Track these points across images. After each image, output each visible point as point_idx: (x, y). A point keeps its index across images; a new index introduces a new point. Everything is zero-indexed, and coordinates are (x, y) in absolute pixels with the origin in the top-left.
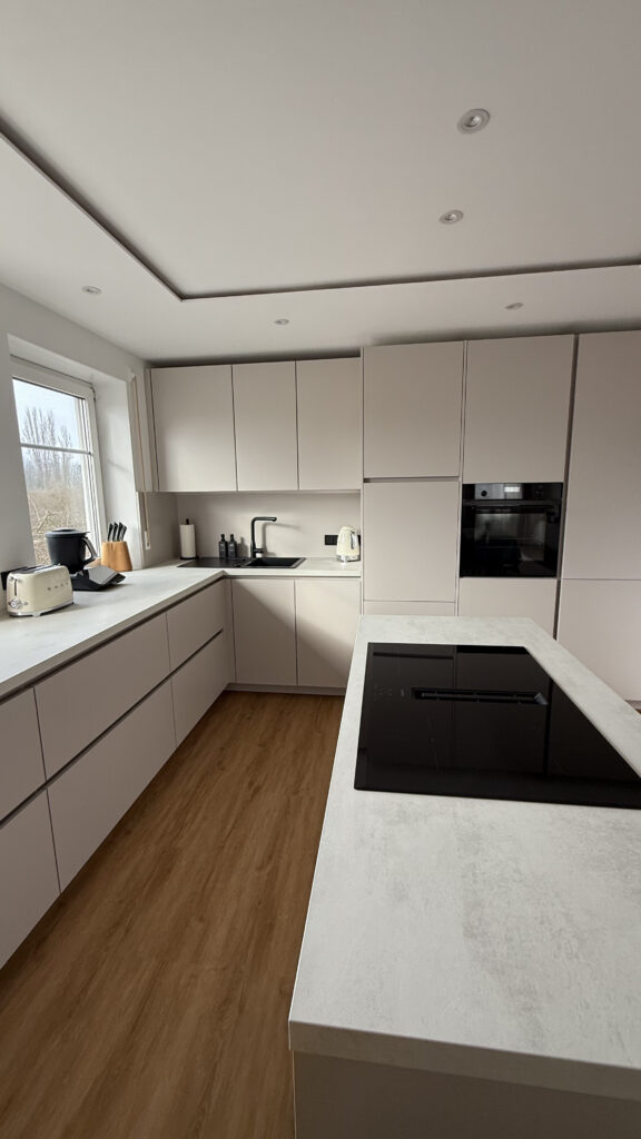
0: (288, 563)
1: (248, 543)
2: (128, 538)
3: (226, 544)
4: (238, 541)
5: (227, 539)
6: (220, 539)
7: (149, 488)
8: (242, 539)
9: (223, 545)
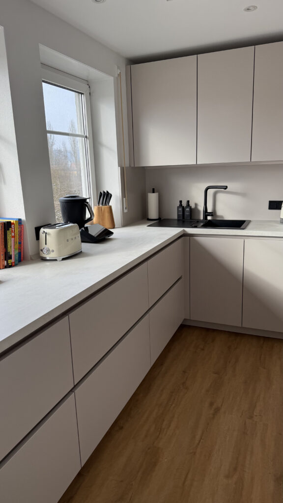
0: (238, 224)
1: (201, 208)
2: (112, 203)
3: (183, 208)
4: (193, 206)
5: (184, 204)
6: (178, 204)
7: (127, 164)
8: (196, 205)
9: (181, 209)
